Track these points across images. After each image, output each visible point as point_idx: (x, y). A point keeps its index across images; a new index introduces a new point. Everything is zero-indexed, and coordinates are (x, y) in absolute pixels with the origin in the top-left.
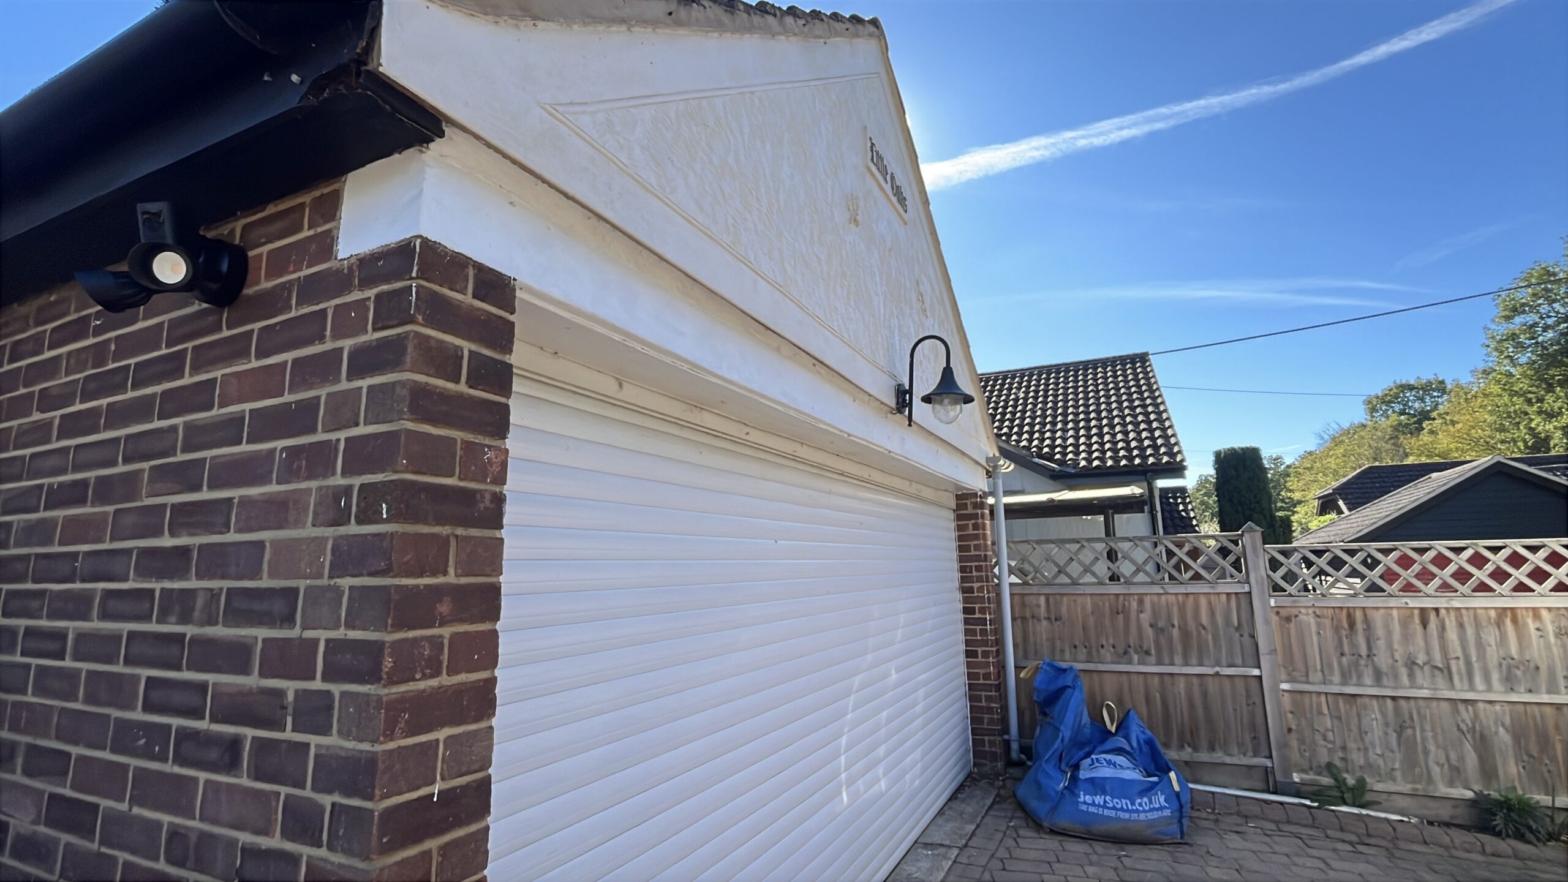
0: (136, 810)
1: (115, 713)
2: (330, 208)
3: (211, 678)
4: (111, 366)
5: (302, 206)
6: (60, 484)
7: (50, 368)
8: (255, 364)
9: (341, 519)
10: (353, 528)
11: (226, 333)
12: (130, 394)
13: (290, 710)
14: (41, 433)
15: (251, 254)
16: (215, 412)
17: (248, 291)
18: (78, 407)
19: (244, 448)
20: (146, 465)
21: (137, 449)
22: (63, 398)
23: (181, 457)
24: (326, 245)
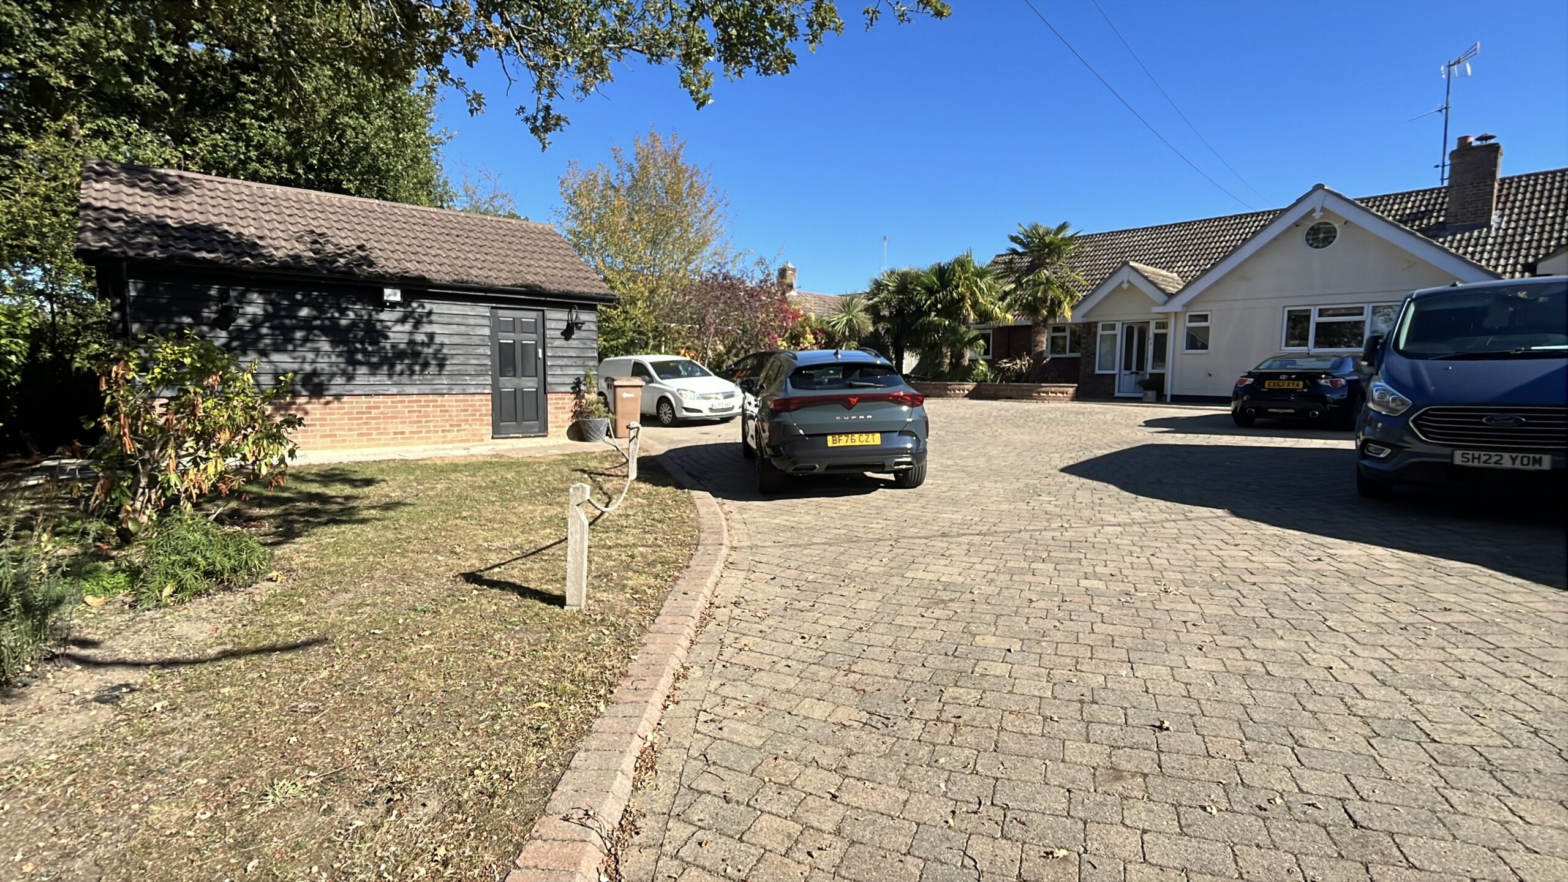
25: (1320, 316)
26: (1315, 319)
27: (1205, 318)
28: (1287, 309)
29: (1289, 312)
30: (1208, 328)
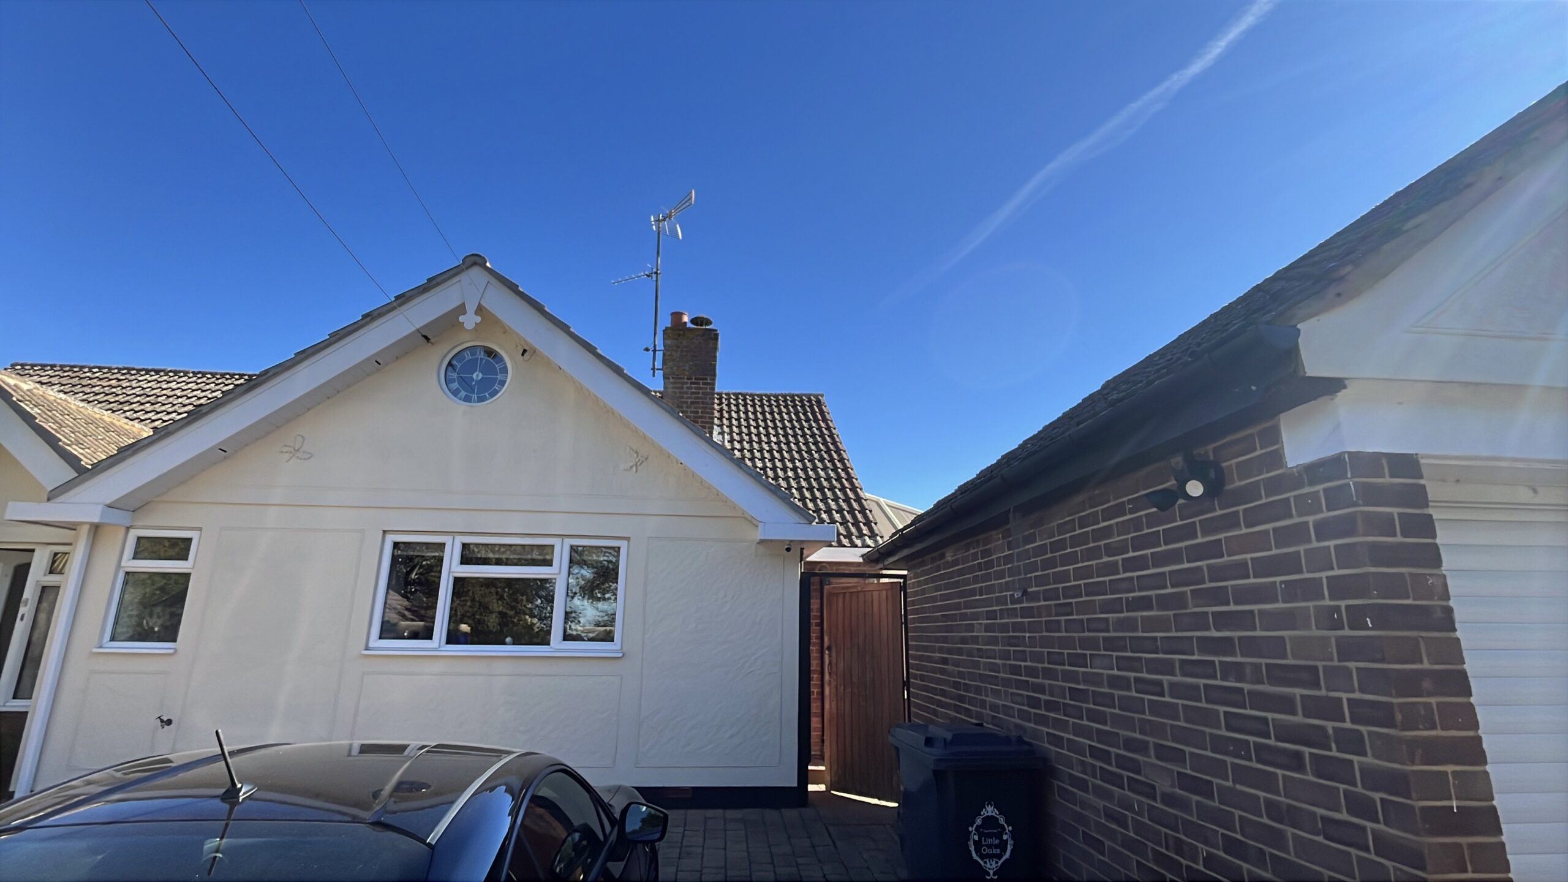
0: (1238, 787)
1: (1208, 730)
2: (1273, 436)
3: (1270, 716)
4: (1146, 531)
5: (1251, 436)
6: (1133, 598)
7: (1107, 532)
8: (1244, 531)
9: (1338, 625)
10: (1347, 632)
11: (1219, 512)
12: (1164, 548)
13: (1332, 738)
14: (1112, 568)
15: (1224, 465)
16: (1226, 558)
17: (1229, 487)
18: (1131, 554)
19: (1252, 580)
20: (1188, 589)
21: (1179, 579)
22: (1122, 549)
23: (1208, 585)
24: (1277, 458)
25: (465, 560)
26: (452, 568)
27: (179, 548)
28: (391, 538)
29: (396, 545)
30: (184, 578)
